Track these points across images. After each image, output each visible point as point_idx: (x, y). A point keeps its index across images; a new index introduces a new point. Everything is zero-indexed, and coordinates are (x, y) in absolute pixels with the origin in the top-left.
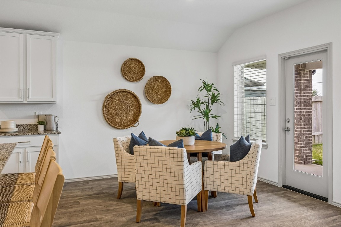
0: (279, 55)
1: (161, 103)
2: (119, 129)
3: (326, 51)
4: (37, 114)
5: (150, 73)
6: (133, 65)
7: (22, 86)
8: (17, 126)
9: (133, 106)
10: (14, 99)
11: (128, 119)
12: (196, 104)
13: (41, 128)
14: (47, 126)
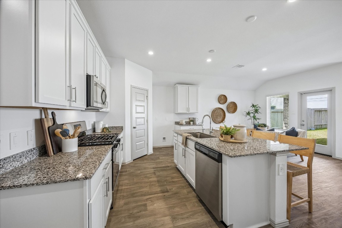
0: (298, 92)
1: (233, 113)
2: (217, 123)
3: (331, 90)
4: (189, 117)
5: (229, 100)
6: (222, 97)
7: (187, 107)
8: (185, 122)
9: (222, 114)
10: (185, 112)
11: (220, 120)
12: (248, 114)
13: (192, 123)
14: (194, 122)
